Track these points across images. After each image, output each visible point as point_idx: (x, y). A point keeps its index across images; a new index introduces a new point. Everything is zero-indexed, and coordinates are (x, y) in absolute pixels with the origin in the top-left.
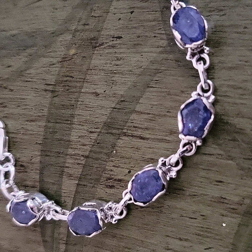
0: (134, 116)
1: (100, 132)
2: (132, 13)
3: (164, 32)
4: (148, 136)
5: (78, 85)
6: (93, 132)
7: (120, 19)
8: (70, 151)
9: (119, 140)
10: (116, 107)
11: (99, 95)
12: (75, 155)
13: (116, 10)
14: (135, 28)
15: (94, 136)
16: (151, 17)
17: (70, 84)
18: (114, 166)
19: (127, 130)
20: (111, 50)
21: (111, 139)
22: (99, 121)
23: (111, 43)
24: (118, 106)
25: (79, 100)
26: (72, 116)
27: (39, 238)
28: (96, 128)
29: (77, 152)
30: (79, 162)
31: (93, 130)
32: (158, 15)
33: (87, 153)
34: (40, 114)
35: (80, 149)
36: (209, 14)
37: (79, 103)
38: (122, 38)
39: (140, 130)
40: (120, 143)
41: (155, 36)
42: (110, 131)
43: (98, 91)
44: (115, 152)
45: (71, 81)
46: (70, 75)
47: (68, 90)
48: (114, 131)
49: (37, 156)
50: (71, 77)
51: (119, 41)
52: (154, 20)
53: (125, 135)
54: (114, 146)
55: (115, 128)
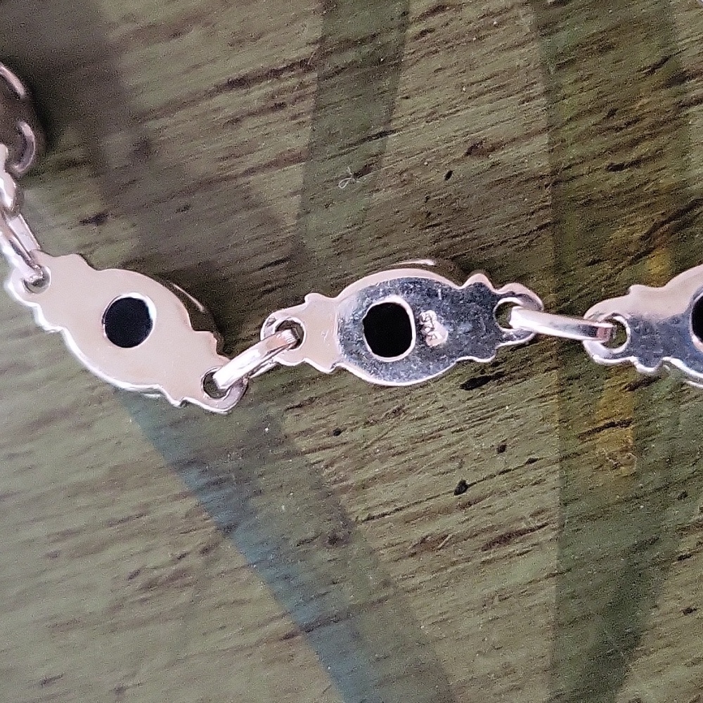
0: (298, 141)
1: (403, 27)
2: (463, 487)
3: (313, 457)
4: (221, 99)
5: (574, 152)
7: (502, 449)
9: (318, 35)
11: (468, 154)
13: (531, 476)
14: (424, 439)
16: (381, 494)
19: (302, 85)
22: (423, 63)
24: (374, 146)
25: (543, 100)
26: (546, 28)
28: (423, 33)
31: (434, 21)
32: (357, 511)
36: (183, 564)
37: (539, 88)
38: (463, 387)
39: (256, 105)
40: (312, 29)
41: (338, 433)
42: (366, 49)
43: (476, 164)
45: (614, 150)
46: (626, 173)
47: (612, 113)
48: (350, 56)
50: (620, 167)
52: (363, 486)
53: (304, 65)
55: (352, 66)
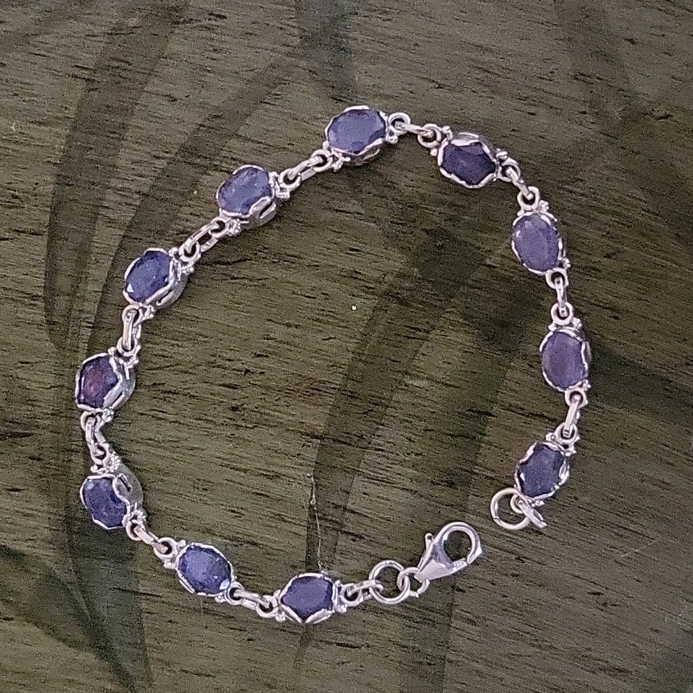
6: (158, 158)
8: (114, 183)
10: (205, 124)
12: (123, 189)
15: (161, 164)
17: (123, 74)
18: (191, 214)
20: (205, 34)
21: (192, 171)
23: (205, 23)
27: (40, 317)
29: (126, 185)
30: (129, 201)
33: (146, 190)
34: (60, 115)
35: (132, 180)
44: (195, 192)
49: (47, 183)
51: (220, 22)
54: (195, 183)
